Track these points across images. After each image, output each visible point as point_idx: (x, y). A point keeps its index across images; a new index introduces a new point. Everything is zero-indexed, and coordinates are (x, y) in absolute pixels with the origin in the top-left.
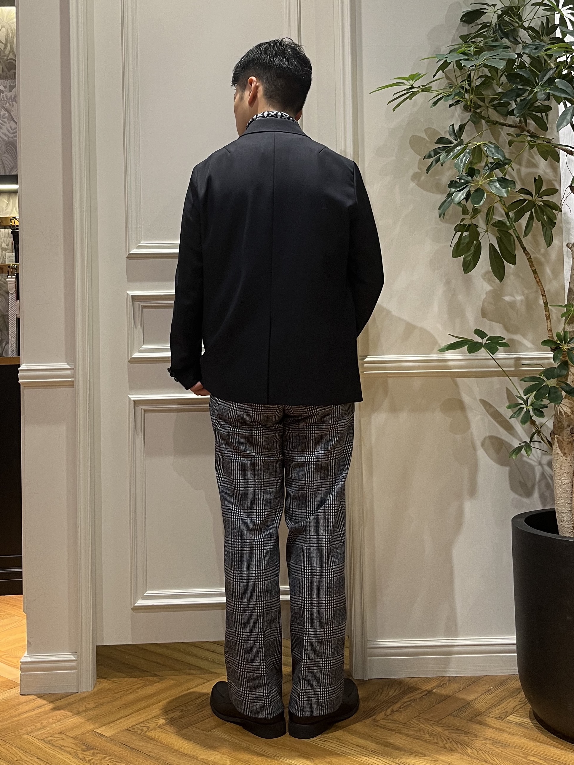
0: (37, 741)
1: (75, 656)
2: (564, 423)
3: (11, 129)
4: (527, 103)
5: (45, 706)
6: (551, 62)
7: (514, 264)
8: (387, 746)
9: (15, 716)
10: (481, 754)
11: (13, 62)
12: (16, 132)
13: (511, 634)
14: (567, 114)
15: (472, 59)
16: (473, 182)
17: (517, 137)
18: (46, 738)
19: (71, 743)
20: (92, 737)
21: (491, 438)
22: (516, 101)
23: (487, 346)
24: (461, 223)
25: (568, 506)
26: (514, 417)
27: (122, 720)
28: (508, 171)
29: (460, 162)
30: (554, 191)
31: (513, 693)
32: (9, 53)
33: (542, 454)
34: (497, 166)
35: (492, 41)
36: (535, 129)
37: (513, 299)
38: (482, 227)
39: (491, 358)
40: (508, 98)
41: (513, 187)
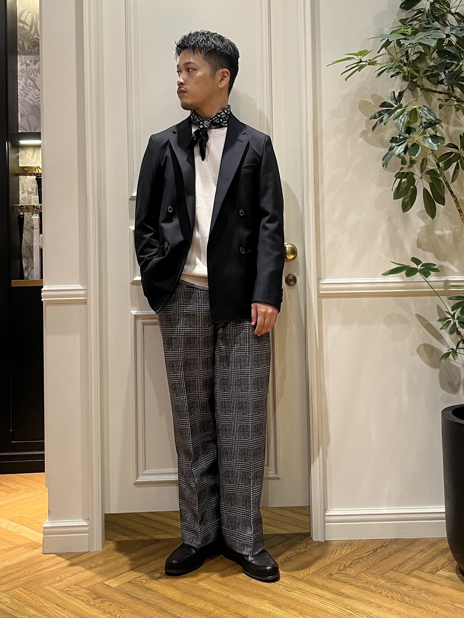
0: (57, 591)
1: (88, 522)
3: (36, 95)
4: (454, 74)
5: (63, 563)
7: (443, 204)
8: (340, 595)
9: (39, 571)
10: (417, 601)
11: (37, 40)
12: (39, 98)
13: (441, 504)
15: (410, 39)
16: (410, 138)
17: (446, 101)
18: (64, 589)
19: (85, 593)
20: (102, 588)
21: (425, 345)
22: (445, 73)
23: (421, 271)
24: (401, 172)
26: (443, 329)
27: (126, 574)
28: (439, 129)
29: (399, 122)
31: (442, 552)
32: (34, 34)
34: (429, 124)
35: (425, 23)
36: (461, 95)
37: (443, 233)
38: (417, 174)
39: (425, 281)
40: (438, 70)
41: (442, 142)
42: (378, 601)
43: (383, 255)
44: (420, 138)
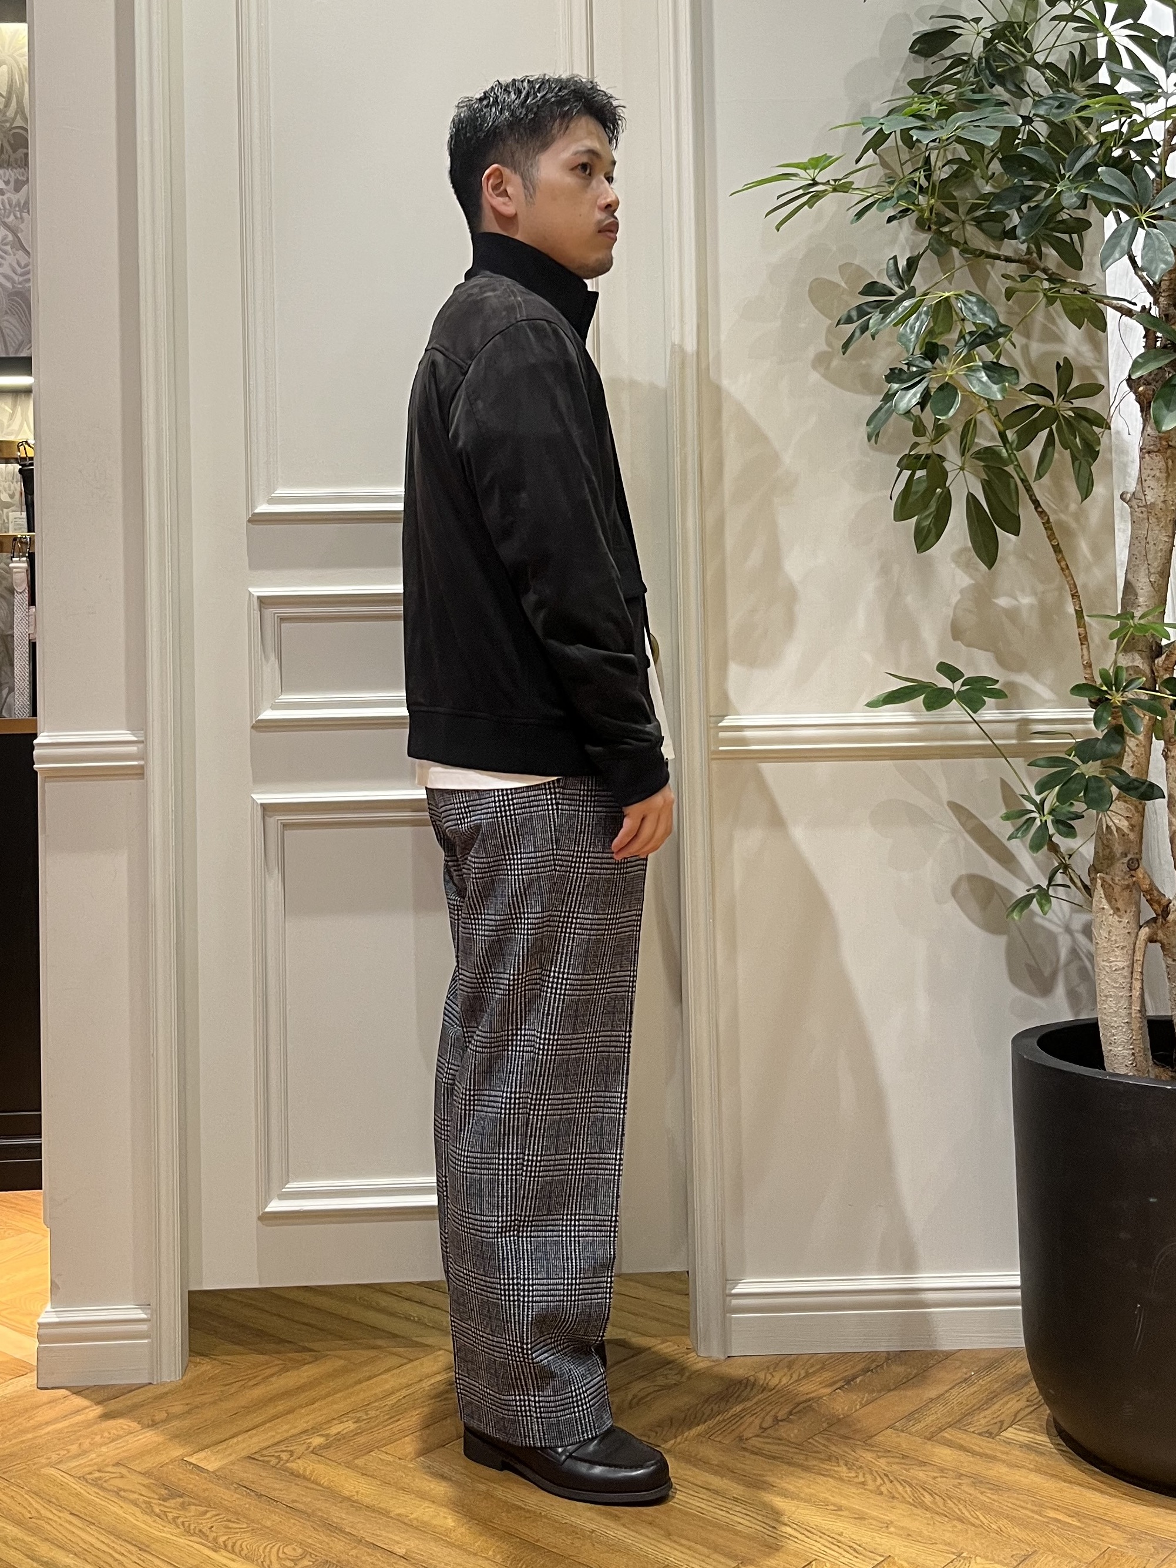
0: (71, 1479)
1: (149, 1311)
2: (1115, 850)
3: (19, 266)
4: (1042, 215)
5: (87, 1410)
6: (1089, 133)
7: (1016, 532)
9: (28, 1430)
10: (952, 1505)
11: (22, 132)
12: (28, 272)
14: (1122, 236)
15: (933, 127)
16: (934, 371)
17: (1022, 281)
18: (90, 1474)
19: (139, 1483)
20: (180, 1473)
21: (972, 878)
22: (1019, 210)
23: (962, 697)
24: (912, 453)
25: (1123, 1012)
26: (1016, 838)
27: (240, 1438)
28: (1006, 350)
29: (908, 330)
30: (1095, 389)
31: (1015, 1384)
32: (15, 116)
33: (1073, 911)
34: (983, 338)
35: (973, 91)
36: (1059, 265)
37: (1016, 603)
38: (953, 459)
39: (971, 719)
40: (1004, 205)
41: (1014, 381)
42: (856, 1504)
43: (868, 658)
44: (961, 370)
